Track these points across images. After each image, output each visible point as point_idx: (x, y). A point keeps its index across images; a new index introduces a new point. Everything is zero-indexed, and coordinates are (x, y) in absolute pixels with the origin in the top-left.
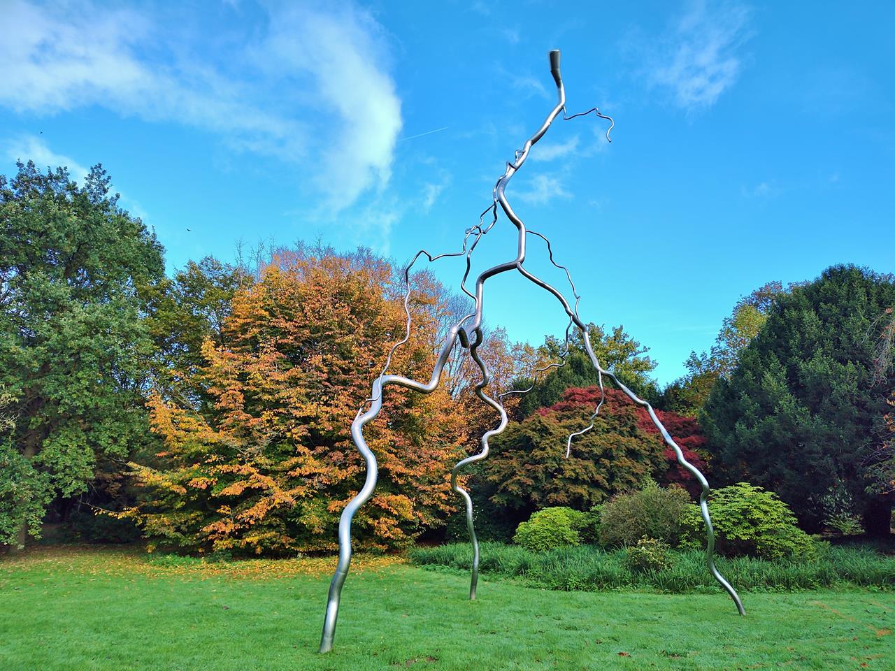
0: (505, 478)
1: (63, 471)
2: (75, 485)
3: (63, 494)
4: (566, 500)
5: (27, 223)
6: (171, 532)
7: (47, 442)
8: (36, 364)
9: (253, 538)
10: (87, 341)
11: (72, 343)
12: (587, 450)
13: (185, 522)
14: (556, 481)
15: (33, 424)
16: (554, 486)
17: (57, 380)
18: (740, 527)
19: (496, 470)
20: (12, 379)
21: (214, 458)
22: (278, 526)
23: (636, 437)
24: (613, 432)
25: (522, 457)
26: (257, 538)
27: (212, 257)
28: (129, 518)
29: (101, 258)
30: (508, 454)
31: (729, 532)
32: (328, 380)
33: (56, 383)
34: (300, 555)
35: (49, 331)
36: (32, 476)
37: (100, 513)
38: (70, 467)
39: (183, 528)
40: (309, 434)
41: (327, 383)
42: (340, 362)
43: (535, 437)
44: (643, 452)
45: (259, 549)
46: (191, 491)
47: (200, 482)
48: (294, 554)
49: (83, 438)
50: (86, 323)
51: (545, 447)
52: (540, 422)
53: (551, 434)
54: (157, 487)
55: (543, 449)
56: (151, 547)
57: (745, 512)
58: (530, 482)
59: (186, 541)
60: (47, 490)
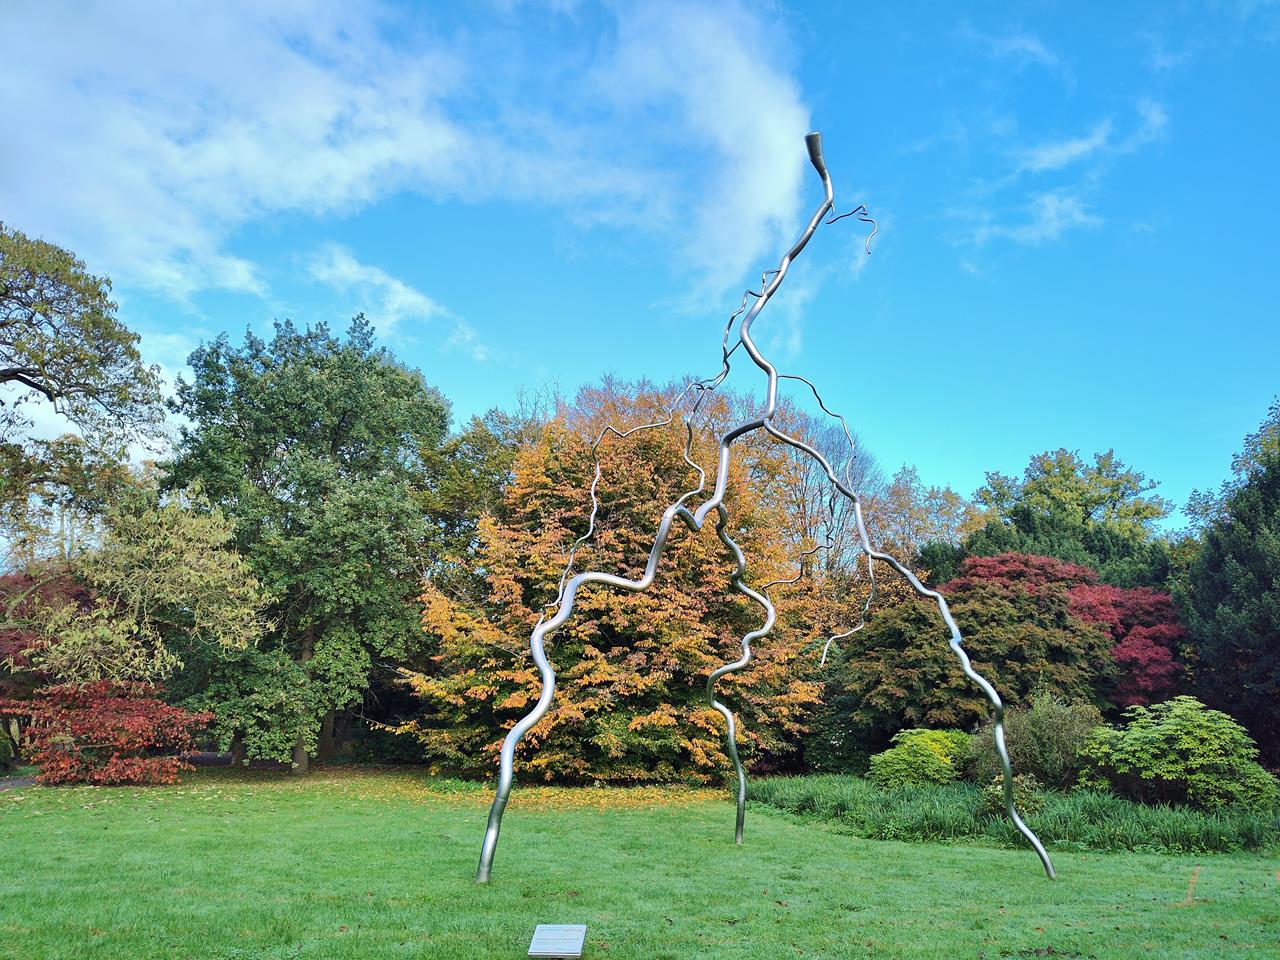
0: (869, 688)
1: (335, 679)
2: (348, 695)
3: (336, 705)
4: (953, 719)
5: (283, 395)
6: (451, 751)
7: (319, 644)
8: (297, 558)
9: (541, 761)
10: (353, 526)
11: (335, 531)
12: (984, 648)
13: (469, 739)
14: (938, 693)
15: (302, 625)
16: (936, 700)
17: (322, 574)
18: (1164, 761)
19: (856, 676)
20: (275, 575)
21: (492, 662)
22: (572, 746)
23: (1065, 628)
24: (1028, 621)
25: (893, 658)
26: (545, 760)
27: (496, 410)
28: (408, 734)
29: (367, 426)
30: (873, 654)
31: (1146, 768)
32: (626, 561)
33: (322, 577)
34: (597, 783)
35: (311, 518)
36: (303, 685)
37: (377, 727)
38: (342, 674)
39: (467, 746)
40: (599, 632)
41: (624, 566)
42: (638, 538)
43: (909, 630)
44: (1076, 650)
45: (548, 774)
46: (471, 702)
47: (480, 692)
48: (591, 782)
49: (356, 639)
50: (351, 505)
51: (922, 644)
52: (914, 609)
53: (931, 625)
54: (431, 697)
55: (920, 647)
56: (434, 769)
57: (1171, 740)
58: (901, 693)
59: (469, 763)
60: (320, 701)
